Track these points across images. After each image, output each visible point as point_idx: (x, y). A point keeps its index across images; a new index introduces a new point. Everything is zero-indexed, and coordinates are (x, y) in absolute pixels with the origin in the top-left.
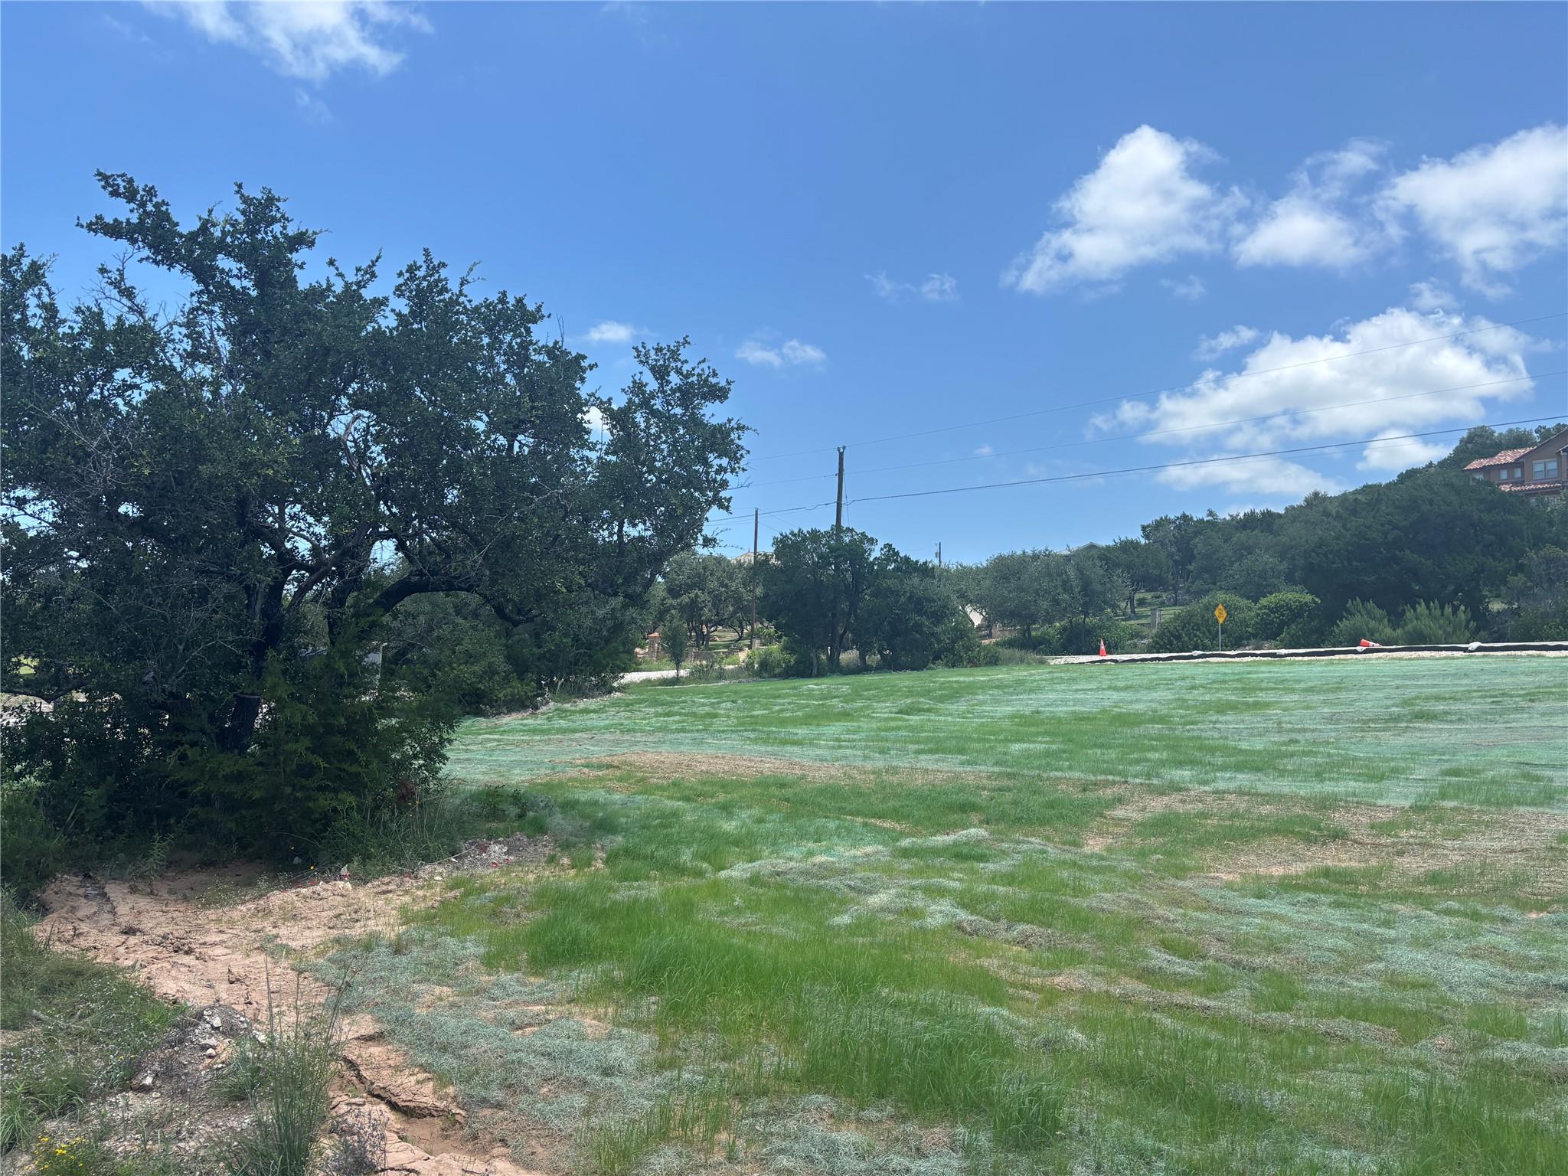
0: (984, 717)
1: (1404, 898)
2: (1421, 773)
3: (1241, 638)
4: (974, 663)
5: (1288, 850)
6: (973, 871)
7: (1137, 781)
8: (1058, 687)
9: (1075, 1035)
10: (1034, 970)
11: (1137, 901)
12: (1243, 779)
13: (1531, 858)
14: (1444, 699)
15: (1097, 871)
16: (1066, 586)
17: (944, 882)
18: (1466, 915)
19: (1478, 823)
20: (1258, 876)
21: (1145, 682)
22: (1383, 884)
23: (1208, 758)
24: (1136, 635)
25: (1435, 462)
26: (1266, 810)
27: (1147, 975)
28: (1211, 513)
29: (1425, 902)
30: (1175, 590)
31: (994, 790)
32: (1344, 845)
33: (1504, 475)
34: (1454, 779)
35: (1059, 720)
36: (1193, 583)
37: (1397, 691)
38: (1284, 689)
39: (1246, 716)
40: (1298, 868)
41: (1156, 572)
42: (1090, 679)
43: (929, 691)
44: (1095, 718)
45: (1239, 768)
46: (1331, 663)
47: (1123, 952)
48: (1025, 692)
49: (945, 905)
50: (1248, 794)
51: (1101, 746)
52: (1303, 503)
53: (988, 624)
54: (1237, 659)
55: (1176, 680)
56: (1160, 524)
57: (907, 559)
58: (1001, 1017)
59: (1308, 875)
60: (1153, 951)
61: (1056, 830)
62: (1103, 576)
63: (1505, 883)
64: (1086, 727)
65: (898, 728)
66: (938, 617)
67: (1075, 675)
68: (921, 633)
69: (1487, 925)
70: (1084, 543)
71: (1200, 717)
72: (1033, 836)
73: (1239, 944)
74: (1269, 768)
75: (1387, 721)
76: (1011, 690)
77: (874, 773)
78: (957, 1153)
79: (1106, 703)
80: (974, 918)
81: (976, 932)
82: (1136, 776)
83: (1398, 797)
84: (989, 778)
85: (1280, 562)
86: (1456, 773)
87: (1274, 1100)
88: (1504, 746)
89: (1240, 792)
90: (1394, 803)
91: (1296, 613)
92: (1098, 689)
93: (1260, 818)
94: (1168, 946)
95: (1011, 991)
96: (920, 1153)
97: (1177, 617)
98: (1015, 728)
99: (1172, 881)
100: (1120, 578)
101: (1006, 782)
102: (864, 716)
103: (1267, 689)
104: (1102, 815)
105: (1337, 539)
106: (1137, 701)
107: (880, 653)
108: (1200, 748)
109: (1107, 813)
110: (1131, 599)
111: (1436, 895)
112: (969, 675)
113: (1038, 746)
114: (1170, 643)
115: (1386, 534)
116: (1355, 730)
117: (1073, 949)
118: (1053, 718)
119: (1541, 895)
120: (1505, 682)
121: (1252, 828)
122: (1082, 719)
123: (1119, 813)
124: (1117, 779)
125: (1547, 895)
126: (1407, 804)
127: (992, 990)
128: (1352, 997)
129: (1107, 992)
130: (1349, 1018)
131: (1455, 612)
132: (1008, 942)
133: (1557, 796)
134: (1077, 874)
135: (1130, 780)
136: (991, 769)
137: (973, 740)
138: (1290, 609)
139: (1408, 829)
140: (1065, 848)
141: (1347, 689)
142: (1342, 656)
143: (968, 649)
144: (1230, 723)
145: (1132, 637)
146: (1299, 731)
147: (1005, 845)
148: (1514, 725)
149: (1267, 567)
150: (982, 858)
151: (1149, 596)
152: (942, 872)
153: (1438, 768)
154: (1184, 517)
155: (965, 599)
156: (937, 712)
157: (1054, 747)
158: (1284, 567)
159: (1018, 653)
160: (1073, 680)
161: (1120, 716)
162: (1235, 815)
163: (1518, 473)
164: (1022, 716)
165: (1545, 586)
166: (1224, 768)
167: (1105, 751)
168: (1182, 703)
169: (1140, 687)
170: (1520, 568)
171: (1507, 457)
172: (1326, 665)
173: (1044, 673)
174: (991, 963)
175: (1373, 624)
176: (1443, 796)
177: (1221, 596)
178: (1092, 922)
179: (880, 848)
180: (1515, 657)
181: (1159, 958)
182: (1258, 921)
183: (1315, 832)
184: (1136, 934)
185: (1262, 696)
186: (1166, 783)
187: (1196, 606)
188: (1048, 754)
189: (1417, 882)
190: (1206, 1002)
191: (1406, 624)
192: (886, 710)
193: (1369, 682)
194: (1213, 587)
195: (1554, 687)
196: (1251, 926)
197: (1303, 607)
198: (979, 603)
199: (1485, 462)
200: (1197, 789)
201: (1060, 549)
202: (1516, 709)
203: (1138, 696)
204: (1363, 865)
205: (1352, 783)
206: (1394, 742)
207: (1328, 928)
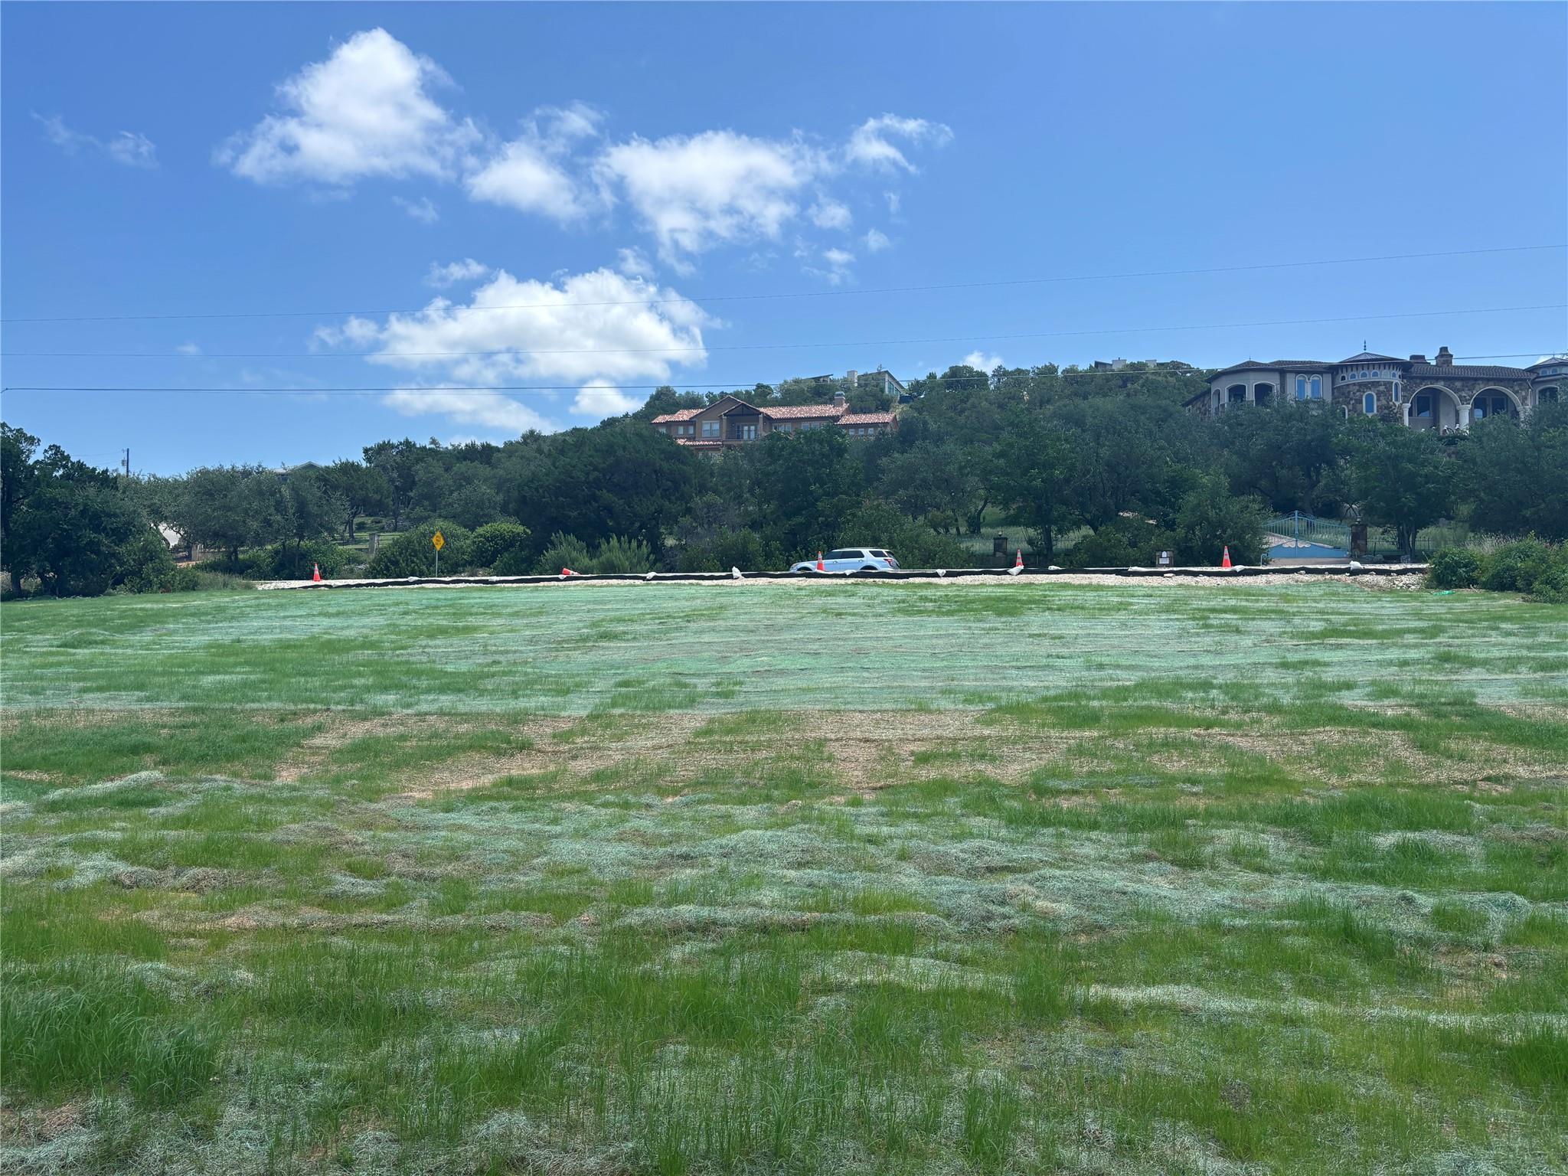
0: (173, 648)
1: (569, 798)
2: (599, 685)
3: (457, 565)
4: (166, 588)
5: (480, 764)
6: (140, 818)
7: (340, 707)
8: (264, 614)
9: (244, 975)
10: (203, 915)
11: (327, 829)
12: (446, 700)
13: (674, 752)
14: (624, 620)
15: (286, 802)
16: (280, 506)
17: (101, 834)
18: (618, 805)
19: (637, 726)
20: (448, 791)
21: (358, 608)
22: (557, 786)
23: (414, 681)
24: (353, 560)
25: (631, 414)
26: (463, 728)
27: (331, 901)
28: (434, 442)
29: (588, 798)
30: (396, 515)
31: (177, 727)
32: (529, 755)
33: (681, 430)
34: (624, 690)
35: (263, 649)
36: (413, 509)
37: (589, 615)
38: (493, 613)
39: (455, 641)
40: (487, 780)
41: (377, 497)
42: (301, 604)
43: (105, 620)
44: (302, 646)
45: (443, 690)
46: (536, 589)
47: (306, 881)
48: (225, 619)
49: (100, 859)
50: (449, 714)
51: (306, 674)
52: (520, 440)
53: (187, 545)
54: (451, 585)
55: (389, 606)
56: (384, 448)
57: (80, 466)
58: (157, 971)
59: (495, 785)
60: (338, 877)
61: (246, 765)
62: (320, 498)
63: (651, 775)
64: (291, 654)
65: (60, 664)
66: (121, 535)
67: (284, 601)
68: (98, 553)
69: (633, 812)
70: (300, 462)
71: (410, 642)
72: (217, 772)
73: (422, 858)
74: (471, 688)
75: (577, 641)
76: (209, 617)
77: (19, 717)
78: (89, 1127)
79: (316, 630)
80: (135, 868)
81: (137, 884)
82: (338, 703)
83: (579, 707)
84: (172, 715)
85: (497, 494)
86: (626, 684)
87: (435, 997)
88: (665, 660)
89: (441, 713)
90: (575, 714)
91: (508, 543)
92: (308, 615)
93: (457, 736)
94: (353, 870)
95: (173, 941)
96: (42, 1138)
97: (396, 543)
98: (210, 658)
99: (365, 804)
100: (340, 503)
101: (192, 718)
102: (13, 652)
103: (477, 614)
104: (299, 745)
105: (547, 475)
106: (348, 627)
107: (41, 575)
108: (407, 673)
109: (304, 742)
110: (349, 523)
111: (599, 791)
112: (157, 602)
113: (234, 677)
114: (387, 568)
115: (588, 474)
116: (550, 650)
117: (251, 887)
118: (255, 647)
119: (677, 782)
120: (670, 605)
121: (448, 746)
122: (289, 647)
123: (318, 741)
124: (319, 706)
125: (682, 781)
126: (584, 713)
127: (148, 944)
128: (518, 890)
129: (284, 925)
130: (512, 910)
131: (639, 546)
132: (175, 889)
133: (698, 700)
134: (264, 808)
135: (333, 707)
136: (175, 705)
137: (157, 674)
138: (503, 539)
139: (583, 736)
140: (254, 782)
141: (548, 614)
142: (546, 583)
143: (159, 572)
144: (439, 647)
145: (349, 562)
146: (502, 653)
147: (183, 787)
148: (673, 642)
149: (485, 497)
150: (153, 803)
151: (368, 520)
152: (101, 823)
153: (612, 682)
154: (407, 443)
155: (159, 516)
156: (114, 644)
157: (252, 677)
158: (500, 498)
159: (221, 577)
160: (282, 606)
161: (329, 641)
162: (435, 735)
163: (691, 431)
164: (219, 646)
165: (706, 526)
166: (428, 691)
167: (310, 679)
168: (394, 628)
169: (353, 612)
170: (688, 511)
171: (684, 415)
172: (532, 591)
173: (249, 599)
174: (150, 916)
175: (574, 554)
176: (614, 705)
177: (440, 523)
178: (275, 856)
179: (20, 803)
180: (680, 585)
181: (344, 882)
182: (443, 833)
183: (505, 745)
184: (322, 862)
185: (472, 621)
186: (369, 709)
187: (413, 533)
188: (245, 684)
189: (585, 781)
190: (385, 917)
191: (601, 555)
192: (44, 643)
193: (566, 607)
194: (431, 514)
195: (705, 610)
196: (435, 840)
197: (515, 537)
198: (176, 520)
199: (668, 418)
200: (400, 712)
201: (276, 466)
202: (676, 628)
203: (350, 622)
204: (542, 771)
205: (543, 699)
206: (581, 659)
207: (505, 832)
